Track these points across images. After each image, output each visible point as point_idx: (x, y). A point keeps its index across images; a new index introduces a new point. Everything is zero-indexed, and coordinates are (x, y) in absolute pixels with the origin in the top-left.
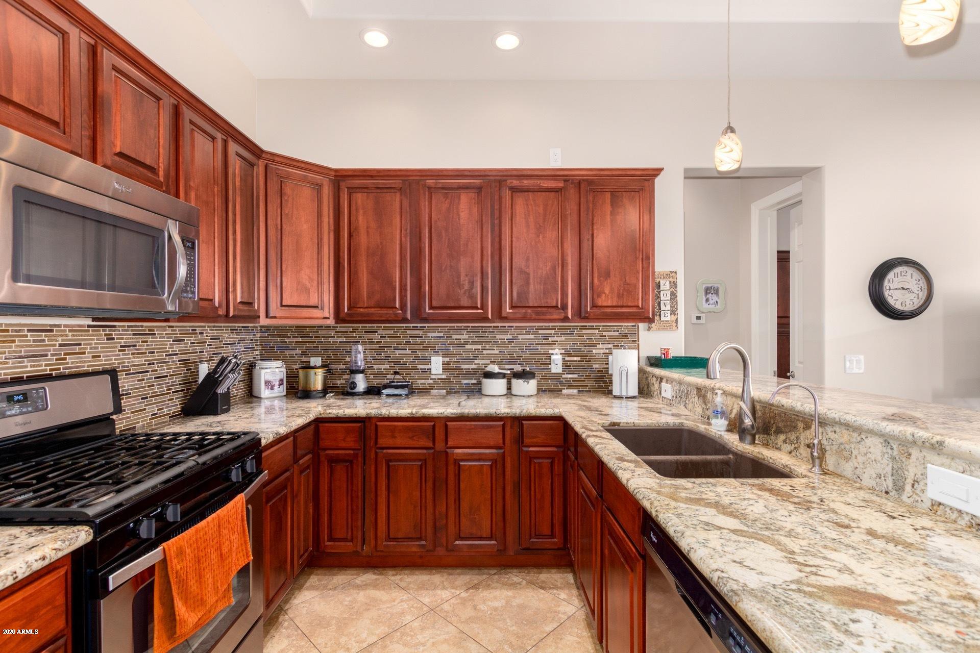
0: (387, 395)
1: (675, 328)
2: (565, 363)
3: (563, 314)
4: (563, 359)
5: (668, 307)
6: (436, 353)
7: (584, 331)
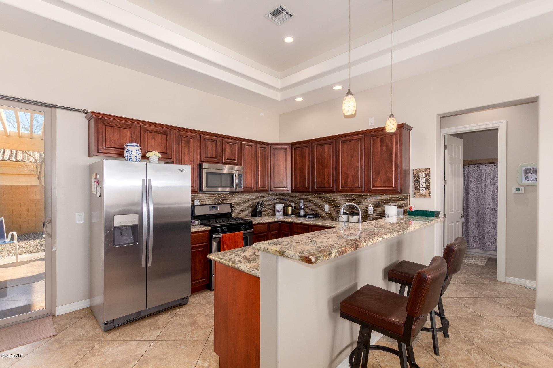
0: (308, 217)
1: (428, 196)
2: (374, 210)
3: (361, 190)
4: (373, 209)
5: (424, 186)
6: (327, 204)
7: (383, 197)
